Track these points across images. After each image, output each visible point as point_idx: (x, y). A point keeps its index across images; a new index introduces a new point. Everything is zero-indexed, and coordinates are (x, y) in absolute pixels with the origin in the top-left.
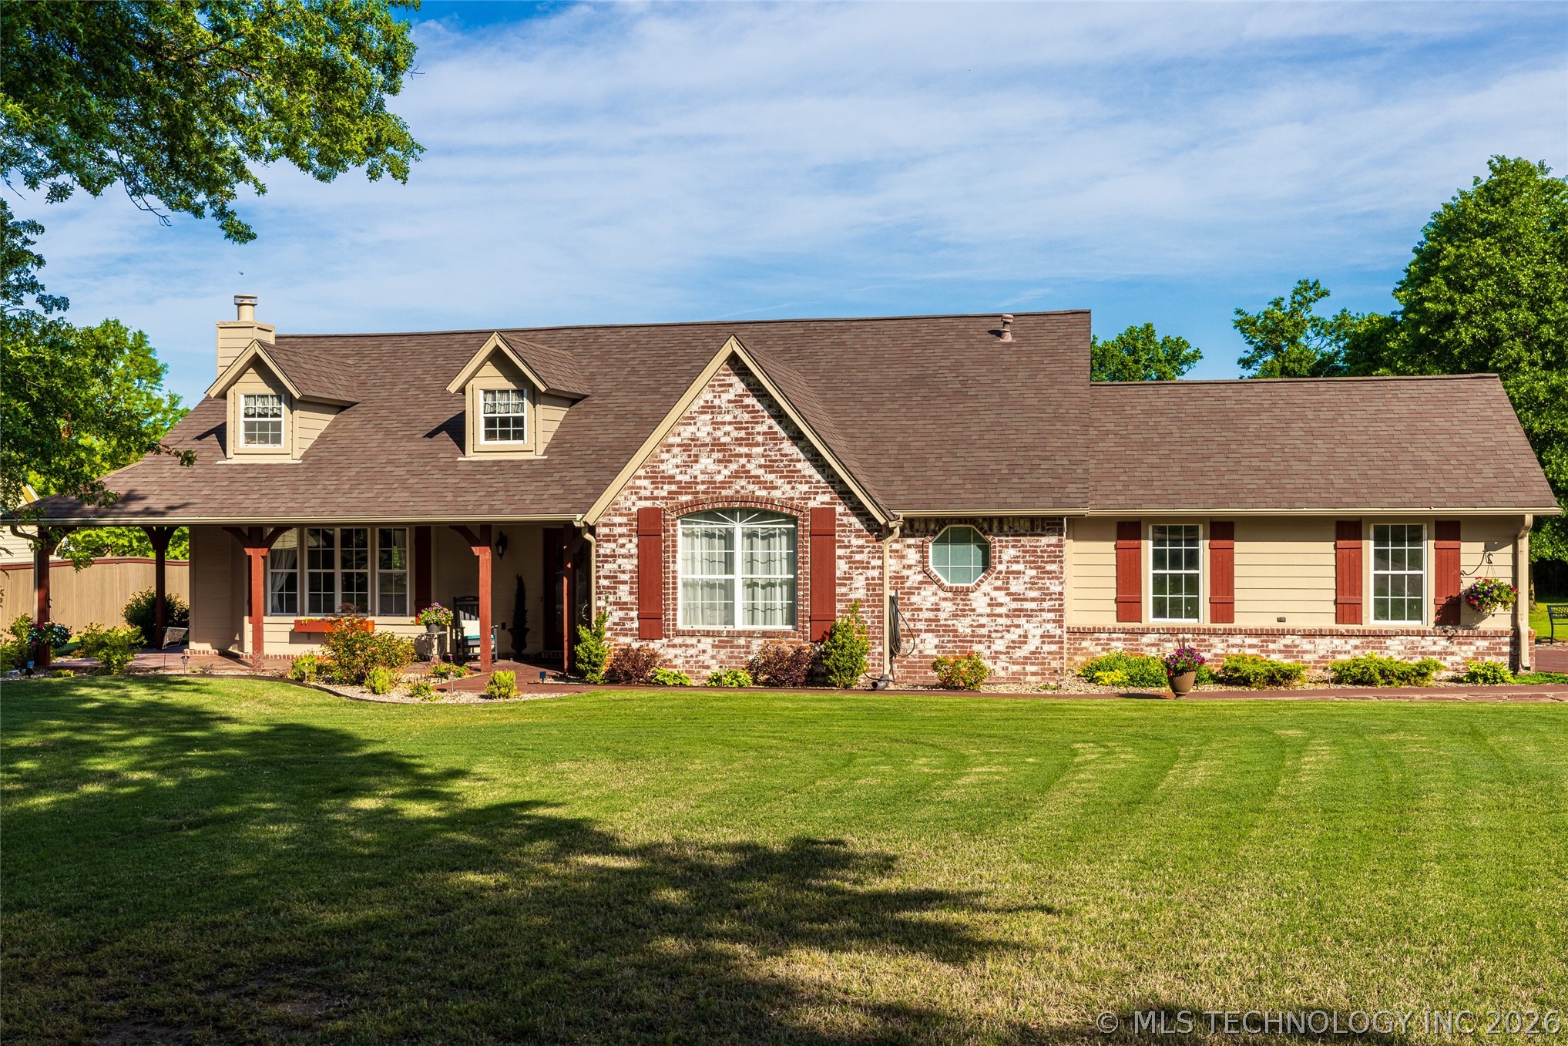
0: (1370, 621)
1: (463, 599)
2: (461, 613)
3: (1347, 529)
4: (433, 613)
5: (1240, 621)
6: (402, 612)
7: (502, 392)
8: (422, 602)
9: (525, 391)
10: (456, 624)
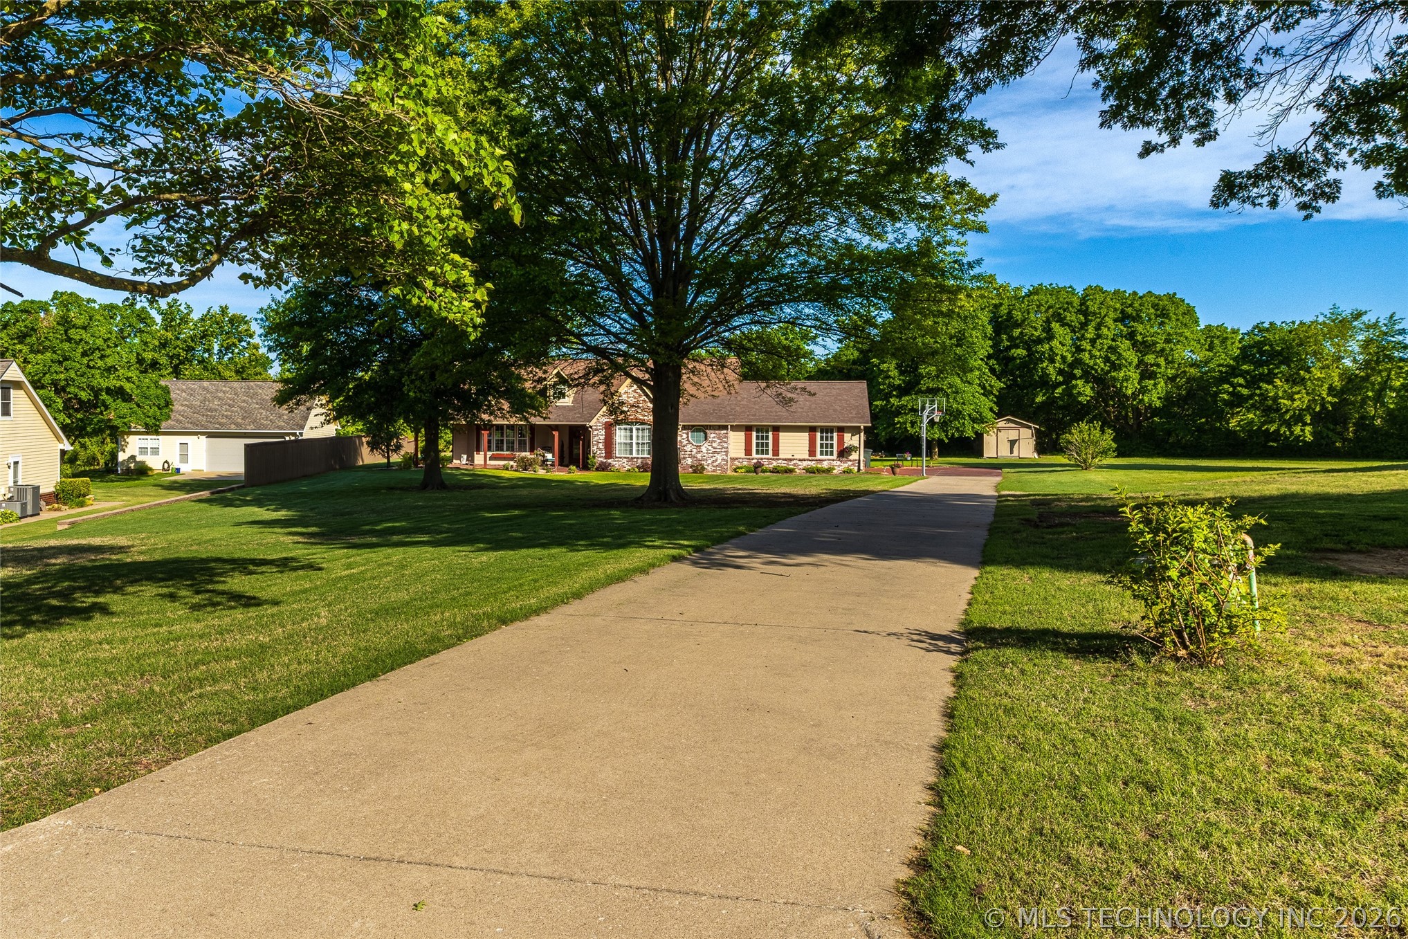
0: (818, 456)
3: (812, 430)
5: (781, 456)
6: (526, 450)
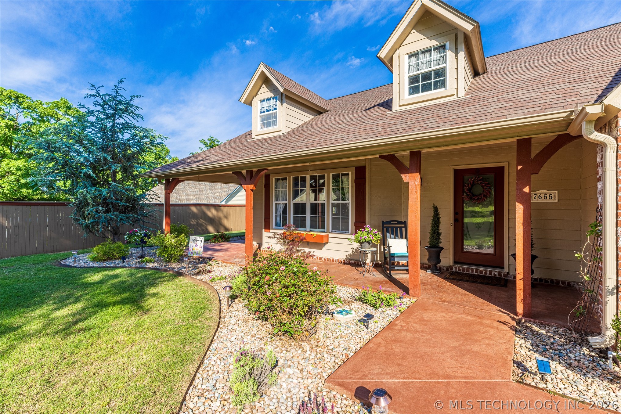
1: (389, 222)
2: (388, 235)
4: (365, 234)
6: (345, 230)
7: (424, 52)
8: (360, 224)
9: (447, 44)
10: (384, 241)
